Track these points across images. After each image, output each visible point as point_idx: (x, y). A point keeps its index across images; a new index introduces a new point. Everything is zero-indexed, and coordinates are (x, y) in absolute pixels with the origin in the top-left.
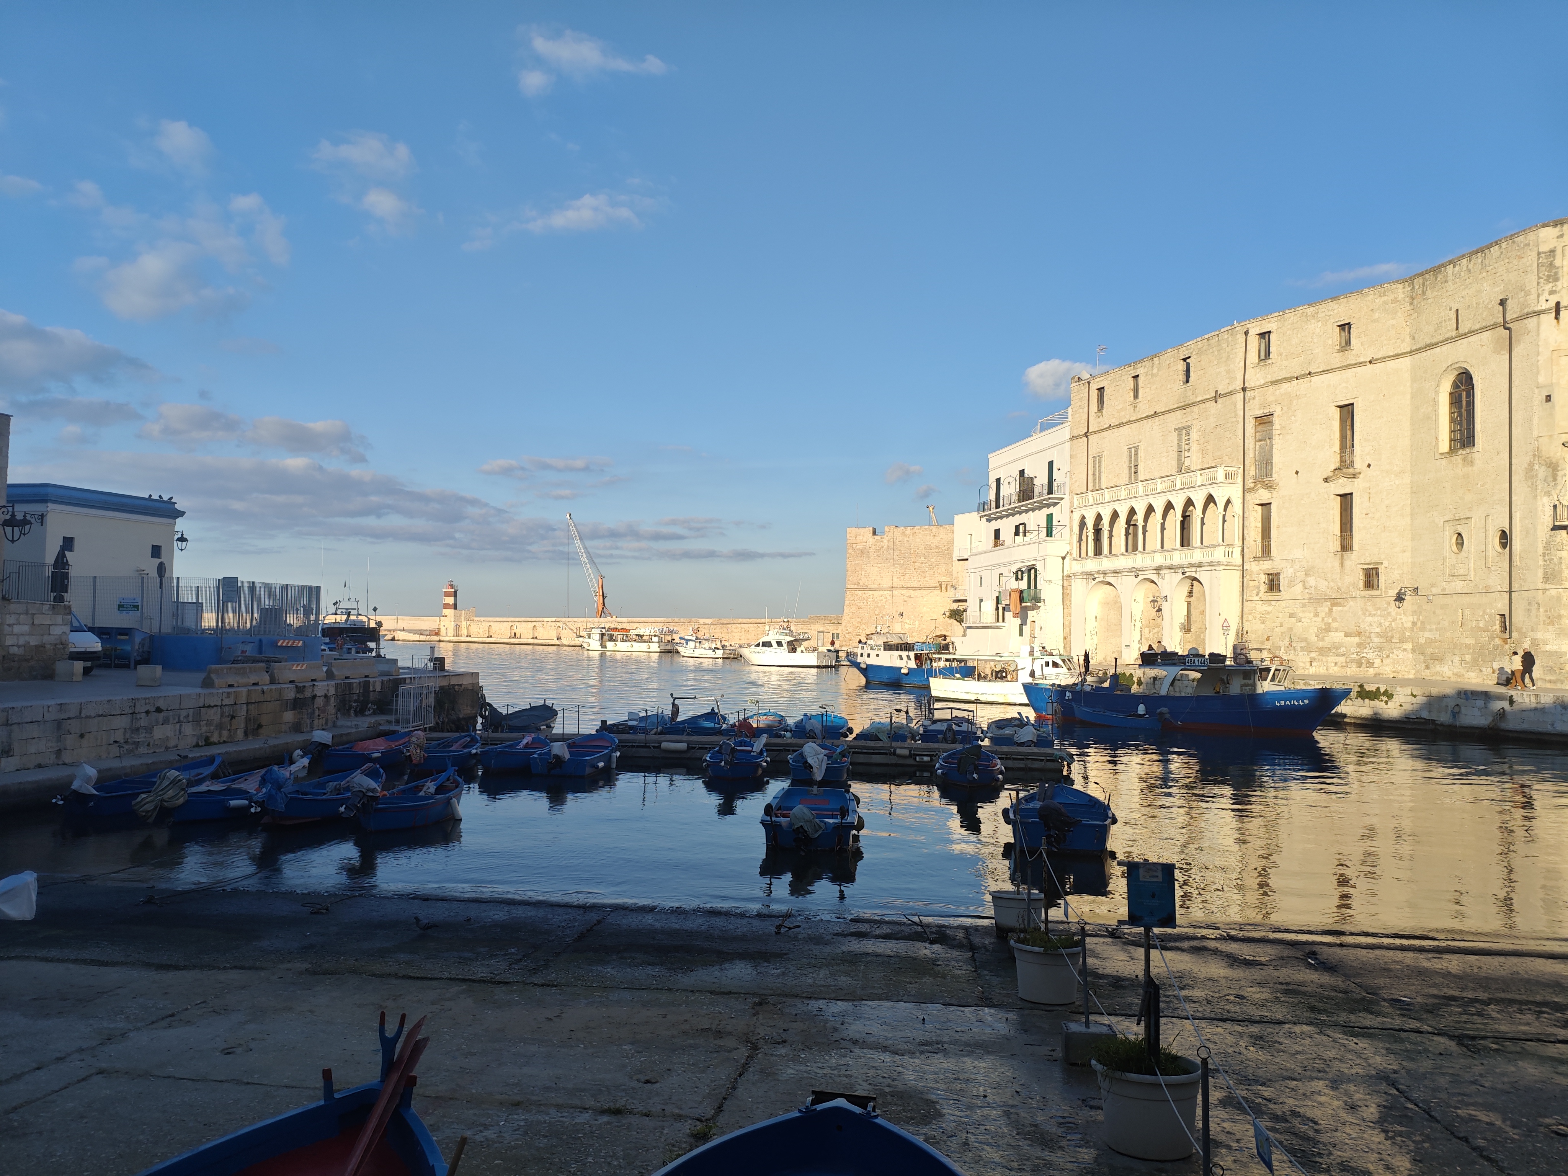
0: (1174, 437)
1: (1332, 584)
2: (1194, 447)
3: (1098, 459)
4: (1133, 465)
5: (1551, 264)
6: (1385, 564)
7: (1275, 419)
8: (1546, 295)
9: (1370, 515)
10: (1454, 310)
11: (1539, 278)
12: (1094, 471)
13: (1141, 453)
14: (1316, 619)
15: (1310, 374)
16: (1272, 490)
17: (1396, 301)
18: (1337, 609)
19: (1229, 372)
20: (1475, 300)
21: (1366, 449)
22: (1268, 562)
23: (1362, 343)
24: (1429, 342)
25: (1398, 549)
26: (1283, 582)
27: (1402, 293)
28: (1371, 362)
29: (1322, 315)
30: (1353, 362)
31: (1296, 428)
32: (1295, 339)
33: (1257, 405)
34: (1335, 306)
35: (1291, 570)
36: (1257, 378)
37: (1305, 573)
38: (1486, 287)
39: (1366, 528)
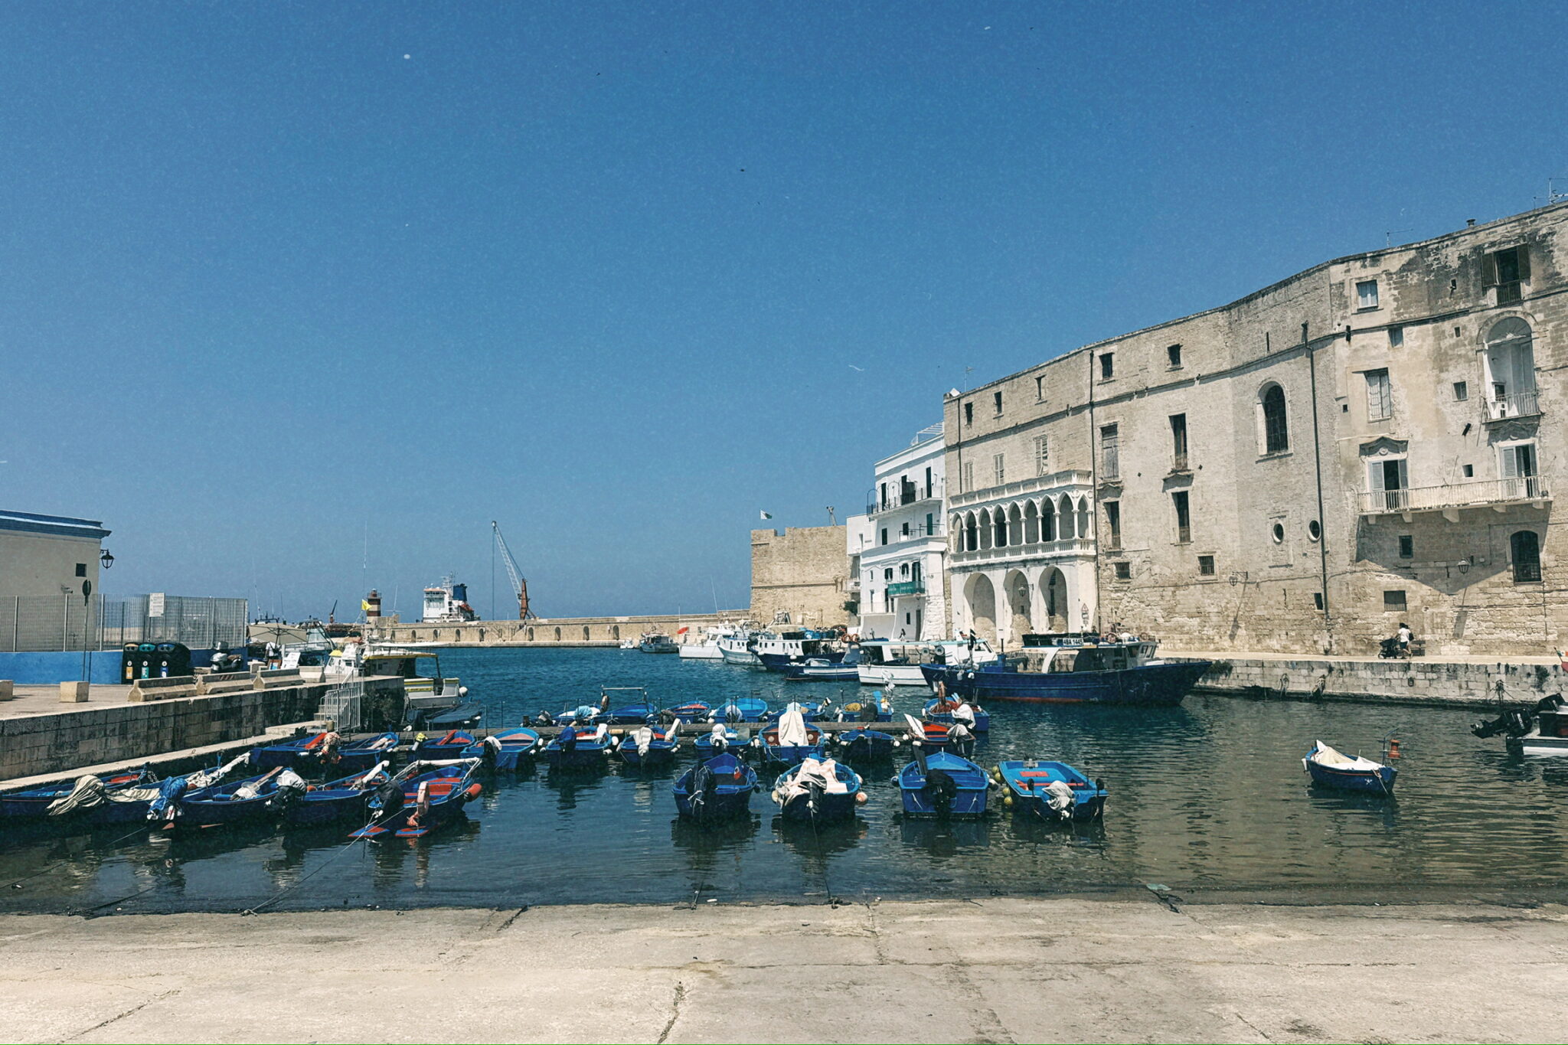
0: (1034, 445)
1: (1174, 571)
2: (1050, 454)
3: (970, 465)
4: (999, 470)
5: (1341, 295)
6: (1219, 552)
7: (1119, 429)
8: (1338, 320)
9: (1204, 510)
10: (1265, 333)
11: (1332, 306)
12: (967, 476)
13: (1005, 459)
14: (1161, 603)
15: (1147, 389)
16: (1118, 490)
17: (1217, 325)
18: (1180, 593)
19: (1078, 388)
20: (1282, 325)
21: (1197, 453)
22: (1118, 554)
23: (1190, 362)
24: (1245, 360)
25: (1229, 539)
26: (1132, 570)
27: (1221, 319)
28: (1198, 378)
29: (1156, 338)
30: (1183, 379)
31: (1137, 435)
32: (1133, 360)
33: (1102, 417)
34: (1166, 330)
35: (1139, 560)
36: (1102, 393)
37: (1151, 562)
38: (1290, 314)
39: (1200, 522)
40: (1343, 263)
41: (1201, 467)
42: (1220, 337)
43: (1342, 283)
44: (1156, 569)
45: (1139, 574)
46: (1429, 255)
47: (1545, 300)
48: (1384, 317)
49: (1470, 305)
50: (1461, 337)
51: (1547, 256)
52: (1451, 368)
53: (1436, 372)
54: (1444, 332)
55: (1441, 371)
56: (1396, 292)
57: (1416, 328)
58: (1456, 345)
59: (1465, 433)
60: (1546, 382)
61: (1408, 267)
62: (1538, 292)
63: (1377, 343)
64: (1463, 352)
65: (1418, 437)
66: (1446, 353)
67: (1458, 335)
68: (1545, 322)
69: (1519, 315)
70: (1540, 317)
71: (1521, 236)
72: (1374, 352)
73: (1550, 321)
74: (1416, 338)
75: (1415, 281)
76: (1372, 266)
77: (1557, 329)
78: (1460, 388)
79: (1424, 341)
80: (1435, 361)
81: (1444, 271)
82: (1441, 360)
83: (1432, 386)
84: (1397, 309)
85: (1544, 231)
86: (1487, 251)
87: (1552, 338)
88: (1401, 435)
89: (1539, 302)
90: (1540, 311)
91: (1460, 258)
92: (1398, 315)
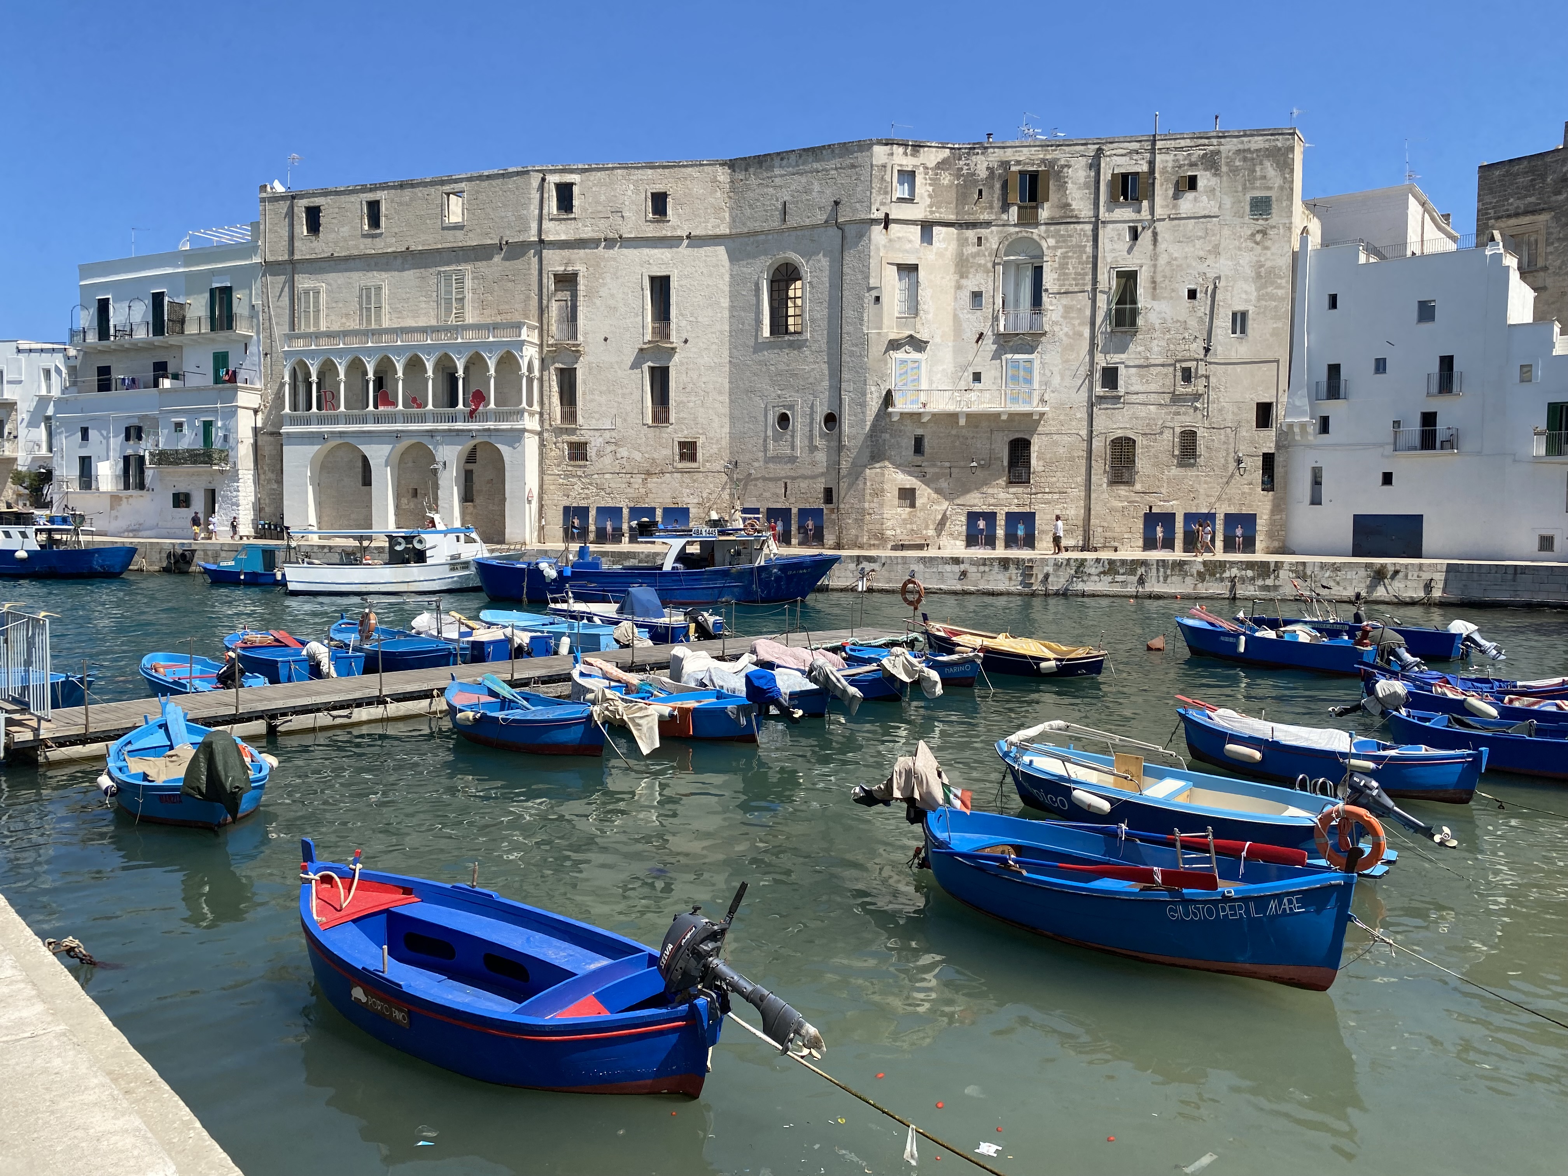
0: (439, 280)
1: (647, 457)
2: (469, 296)
3: (313, 292)
5: (883, 178)
6: (704, 438)
7: (580, 280)
8: (879, 205)
9: (687, 389)
10: (781, 201)
11: (872, 188)
12: (306, 307)
13: (385, 292)
14: (629, 490)
15: (621, 237)
16: (577, 354)
17: (714, 180)
18: (653, 482)
19: (520, 218)
20: (805, 197)
21: (683, 323)
22: (573, 432)
23: (679, 215)
24: (752, 227)
25: (716, 425)
26: (591, 452)
27: (723, 175)
28: (688, 237)
29: (635, 178)
30: (669, 234)
31: (604, 292)
32: (603, 198)
33: (555, 262)
34: (650, 171)
35: (601, 439)
36: (555, 231)
37: (616, 444)
38: (816, 187)
39: (682, 402)
40: (886, 144)
41: (686, 341)
42: (719, 194)
43: (884, 166)
44: (623, 452)
45: (600, 455)
46: (960, 159)
47: (1058, 227)
48: (918, 212)
49: (994, 217)
50: (983, 247)
51: (1062, 187)
52: (971, 276)
53: (957, 277)
54: (967, 239)
55: (962, 277)
56: (930, 189)
57: (944, 230)
58: (977, 254)
59: (977, 342)
60: (1051, 304)
61: (941, 165)
62: (1052, 219)
63: (912, 238)
64: (983, 262)
65: (938, 339)
66: (967, 260)
67: (979, 244)
68: (1055, 248)
69: (1035, 237)
70: (1051, 242)
71: (1043, 161)
72: (908, 246)
73: (1061, 248)
74: (944, 240)
75: (946, 182)
76: (912, 155)
77: (1064, 256)
78: (977, 296)
79: (949, 244)
80: (957, 265)
81: (970, 179)
82: (963, 266)
83: (953, 291)
84: (931, 206)
85: (1062, 162)
86: (1013, 169)
87: (1060, 264)
88: (923, 335)
89: (1052, 228)
90: (1052, 237)
91: (988, 168)
92: (932, 212)
